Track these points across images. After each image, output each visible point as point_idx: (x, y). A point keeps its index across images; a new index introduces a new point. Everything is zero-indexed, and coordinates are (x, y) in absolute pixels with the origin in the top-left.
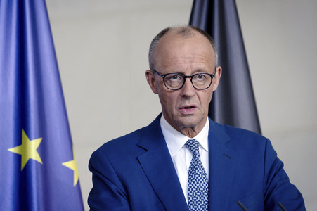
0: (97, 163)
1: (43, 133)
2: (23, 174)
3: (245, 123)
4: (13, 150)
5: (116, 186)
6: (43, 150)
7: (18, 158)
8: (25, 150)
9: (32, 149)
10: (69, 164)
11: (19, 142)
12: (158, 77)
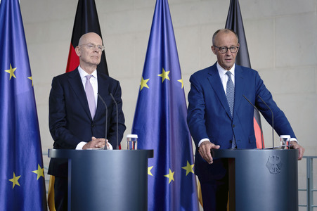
0: (193, 79)
1: (170, 69)
2: (163, 84)
3: (245, 64)
4: (159, 75)
5: (199, 88)
6: (170, 75)
7: (161, 78)
8: (163, 75)
9: (166, 75)
10: (180, 81)
11: (161, 72)
12: (216, 48)
